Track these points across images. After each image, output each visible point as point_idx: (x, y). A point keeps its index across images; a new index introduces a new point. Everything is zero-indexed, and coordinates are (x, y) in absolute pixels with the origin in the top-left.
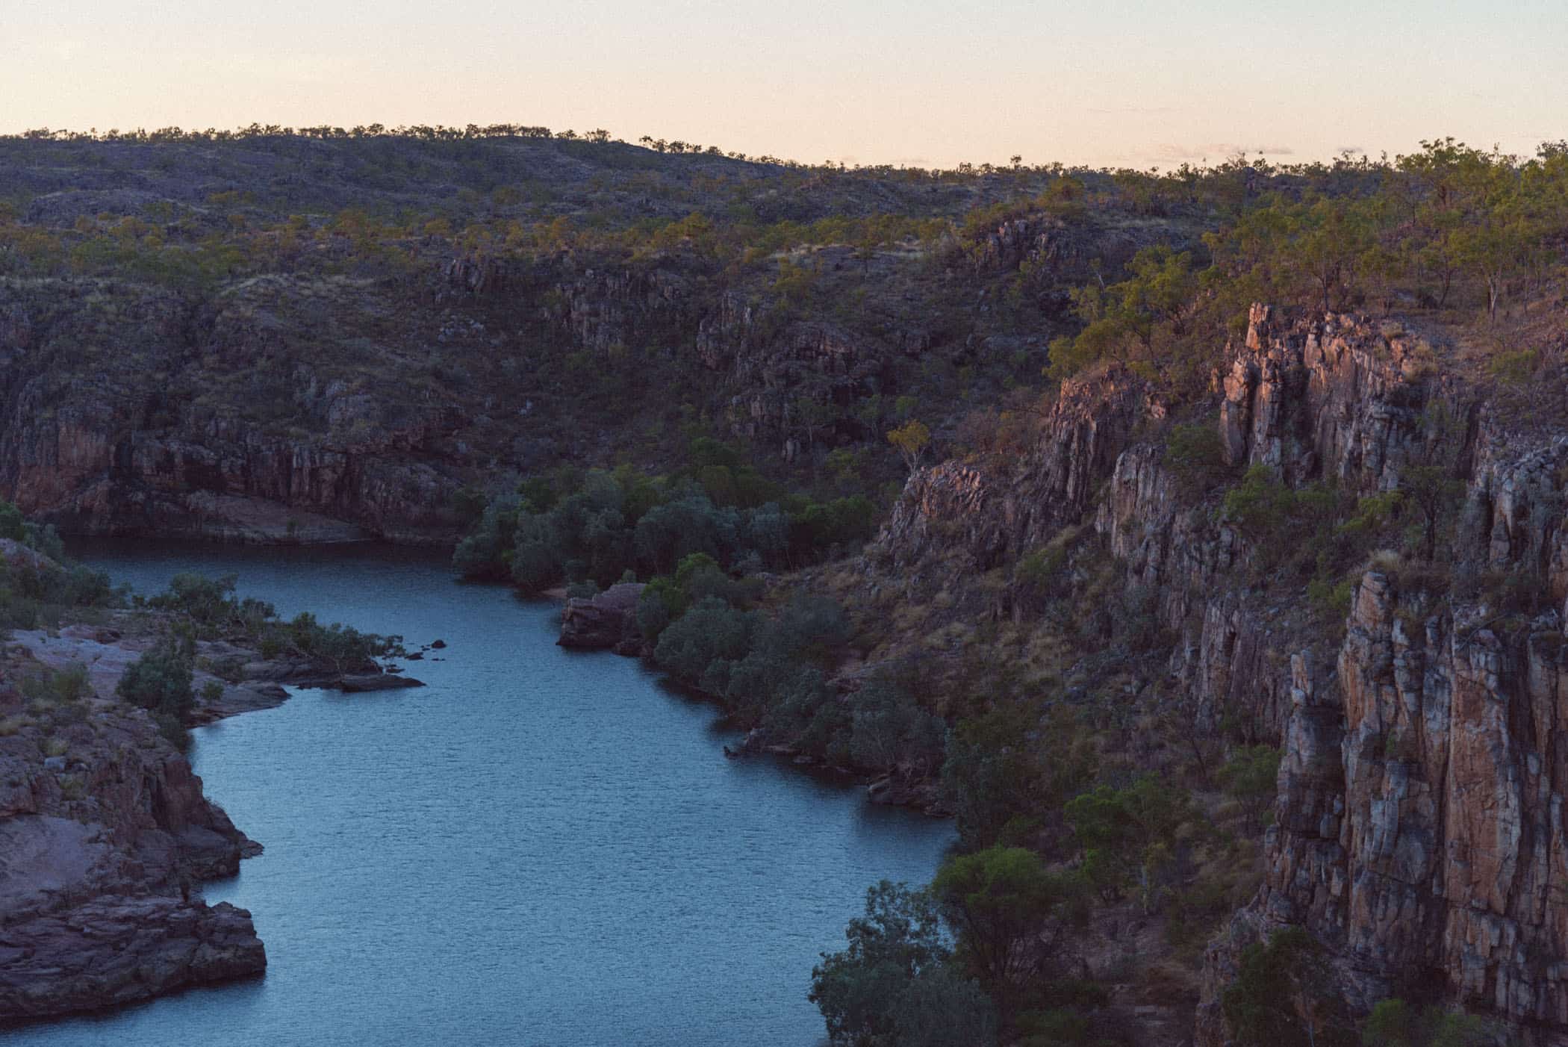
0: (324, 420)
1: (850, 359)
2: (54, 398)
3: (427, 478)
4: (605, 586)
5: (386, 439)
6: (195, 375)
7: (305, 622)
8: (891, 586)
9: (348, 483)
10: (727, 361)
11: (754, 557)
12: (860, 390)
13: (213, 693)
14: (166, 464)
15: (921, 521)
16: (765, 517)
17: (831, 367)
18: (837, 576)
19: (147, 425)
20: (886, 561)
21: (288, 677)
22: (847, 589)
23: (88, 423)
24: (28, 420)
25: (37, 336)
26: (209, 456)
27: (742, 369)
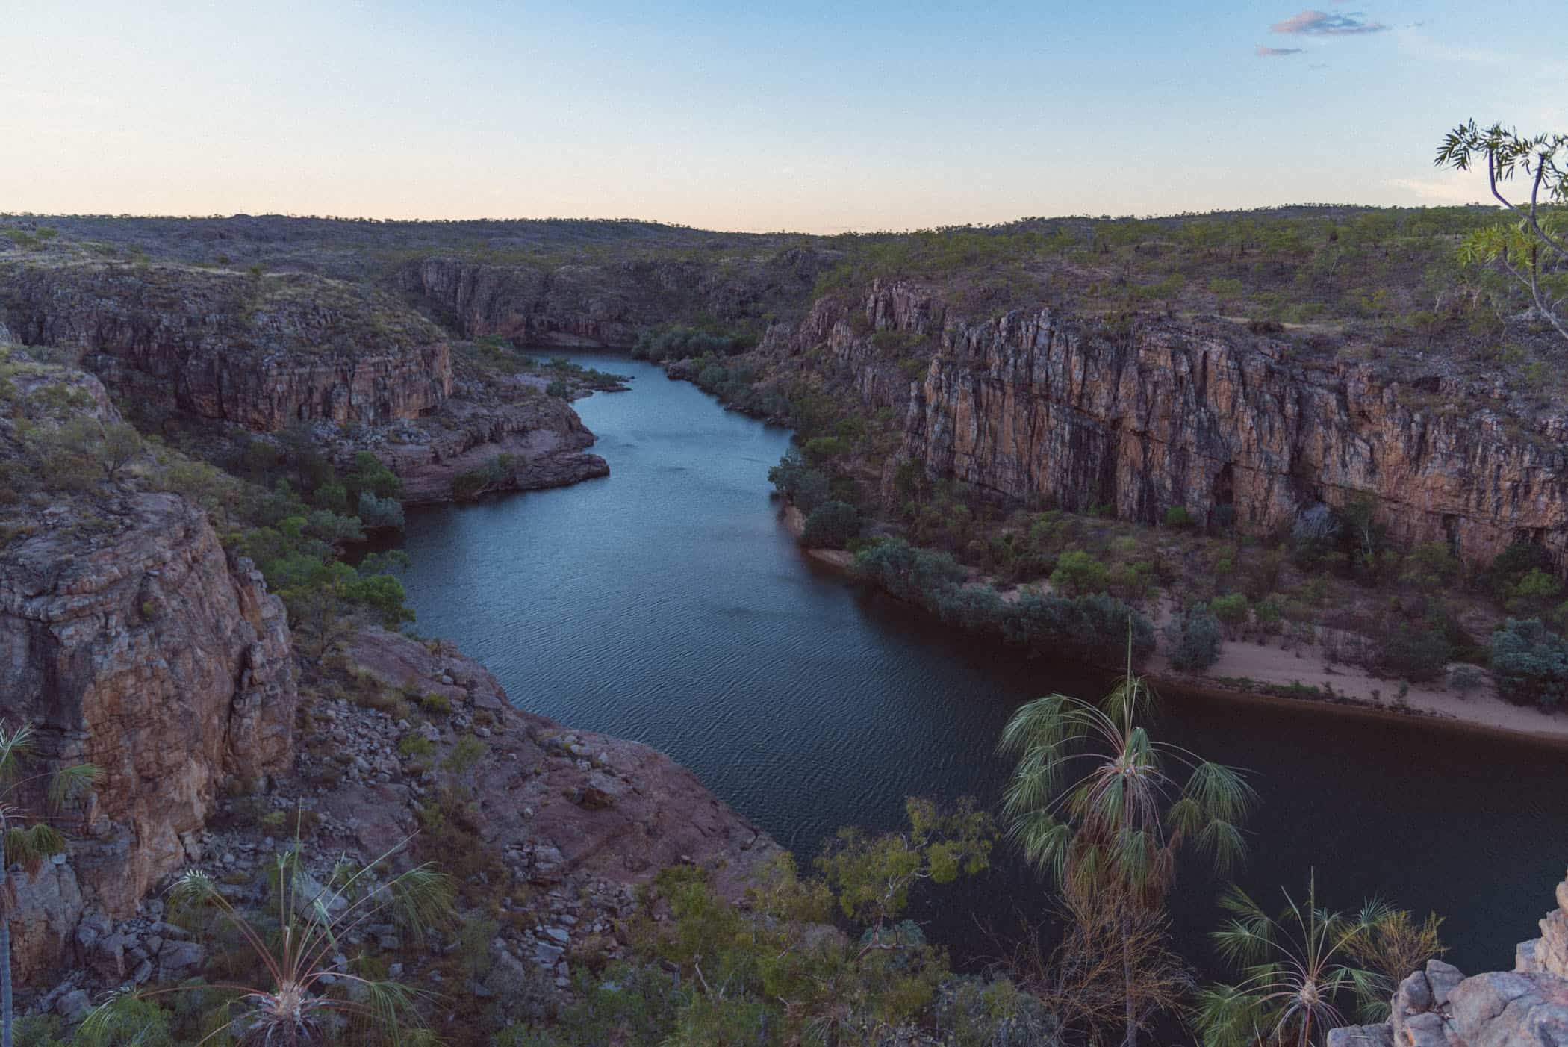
0: (589, 311)
1: (745, 293)
2: (507, 303)
3: (620, 327)
4: (680, 359)
5: (608, 316)
6: (549, 297)
7: (592, 371)
8: (765, 360)
9: (596, 329)
10: (708, 293)
11: (723, 352)
12: (747, 302)
13: (572, 392)
14: (542, 323)
15: (773, 342)
16: (725, 340)
17: (739, 295)
18: (748, 357)
19: (535, 311)
20: (762, 353)
21: (593, 387)
22: (751, 362)
23: (517, 311)
24: (499, 310)
25: (500, 285)
26: (555, 321)
27: (712, 295)
